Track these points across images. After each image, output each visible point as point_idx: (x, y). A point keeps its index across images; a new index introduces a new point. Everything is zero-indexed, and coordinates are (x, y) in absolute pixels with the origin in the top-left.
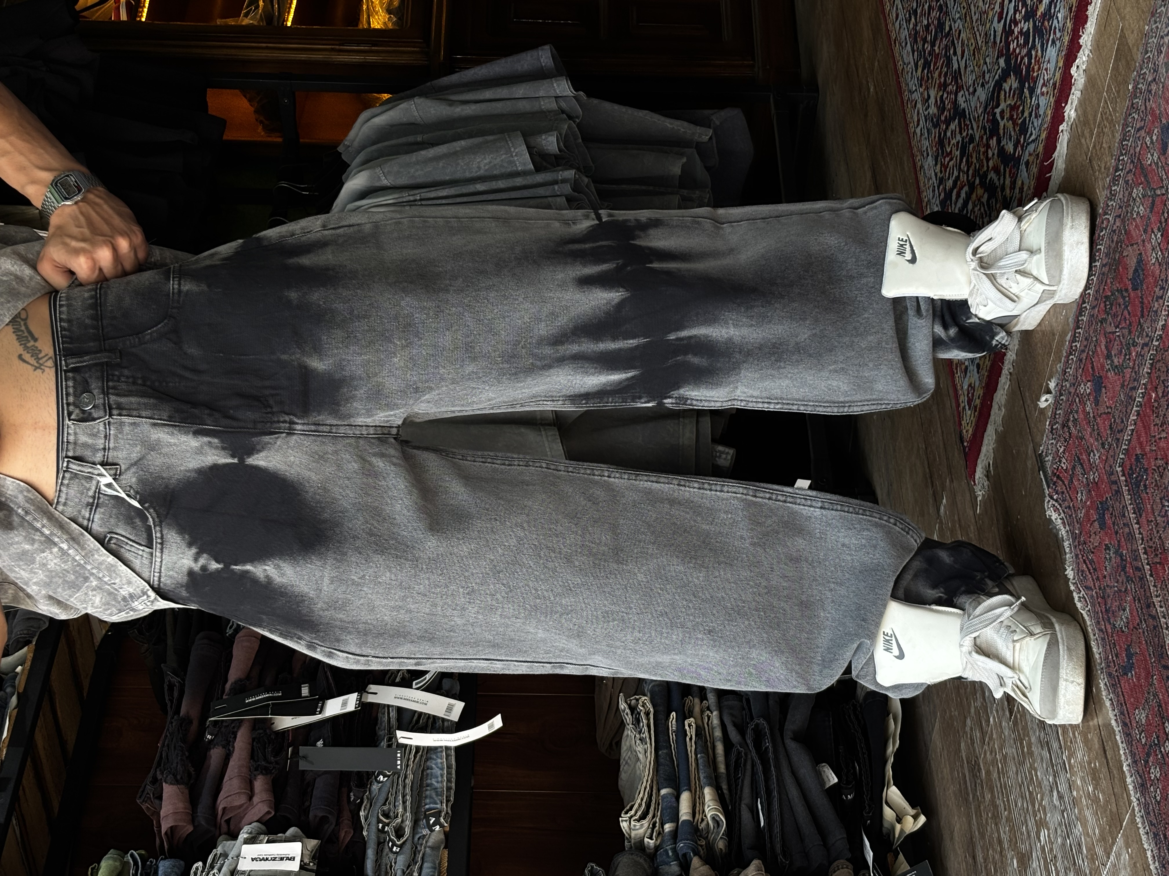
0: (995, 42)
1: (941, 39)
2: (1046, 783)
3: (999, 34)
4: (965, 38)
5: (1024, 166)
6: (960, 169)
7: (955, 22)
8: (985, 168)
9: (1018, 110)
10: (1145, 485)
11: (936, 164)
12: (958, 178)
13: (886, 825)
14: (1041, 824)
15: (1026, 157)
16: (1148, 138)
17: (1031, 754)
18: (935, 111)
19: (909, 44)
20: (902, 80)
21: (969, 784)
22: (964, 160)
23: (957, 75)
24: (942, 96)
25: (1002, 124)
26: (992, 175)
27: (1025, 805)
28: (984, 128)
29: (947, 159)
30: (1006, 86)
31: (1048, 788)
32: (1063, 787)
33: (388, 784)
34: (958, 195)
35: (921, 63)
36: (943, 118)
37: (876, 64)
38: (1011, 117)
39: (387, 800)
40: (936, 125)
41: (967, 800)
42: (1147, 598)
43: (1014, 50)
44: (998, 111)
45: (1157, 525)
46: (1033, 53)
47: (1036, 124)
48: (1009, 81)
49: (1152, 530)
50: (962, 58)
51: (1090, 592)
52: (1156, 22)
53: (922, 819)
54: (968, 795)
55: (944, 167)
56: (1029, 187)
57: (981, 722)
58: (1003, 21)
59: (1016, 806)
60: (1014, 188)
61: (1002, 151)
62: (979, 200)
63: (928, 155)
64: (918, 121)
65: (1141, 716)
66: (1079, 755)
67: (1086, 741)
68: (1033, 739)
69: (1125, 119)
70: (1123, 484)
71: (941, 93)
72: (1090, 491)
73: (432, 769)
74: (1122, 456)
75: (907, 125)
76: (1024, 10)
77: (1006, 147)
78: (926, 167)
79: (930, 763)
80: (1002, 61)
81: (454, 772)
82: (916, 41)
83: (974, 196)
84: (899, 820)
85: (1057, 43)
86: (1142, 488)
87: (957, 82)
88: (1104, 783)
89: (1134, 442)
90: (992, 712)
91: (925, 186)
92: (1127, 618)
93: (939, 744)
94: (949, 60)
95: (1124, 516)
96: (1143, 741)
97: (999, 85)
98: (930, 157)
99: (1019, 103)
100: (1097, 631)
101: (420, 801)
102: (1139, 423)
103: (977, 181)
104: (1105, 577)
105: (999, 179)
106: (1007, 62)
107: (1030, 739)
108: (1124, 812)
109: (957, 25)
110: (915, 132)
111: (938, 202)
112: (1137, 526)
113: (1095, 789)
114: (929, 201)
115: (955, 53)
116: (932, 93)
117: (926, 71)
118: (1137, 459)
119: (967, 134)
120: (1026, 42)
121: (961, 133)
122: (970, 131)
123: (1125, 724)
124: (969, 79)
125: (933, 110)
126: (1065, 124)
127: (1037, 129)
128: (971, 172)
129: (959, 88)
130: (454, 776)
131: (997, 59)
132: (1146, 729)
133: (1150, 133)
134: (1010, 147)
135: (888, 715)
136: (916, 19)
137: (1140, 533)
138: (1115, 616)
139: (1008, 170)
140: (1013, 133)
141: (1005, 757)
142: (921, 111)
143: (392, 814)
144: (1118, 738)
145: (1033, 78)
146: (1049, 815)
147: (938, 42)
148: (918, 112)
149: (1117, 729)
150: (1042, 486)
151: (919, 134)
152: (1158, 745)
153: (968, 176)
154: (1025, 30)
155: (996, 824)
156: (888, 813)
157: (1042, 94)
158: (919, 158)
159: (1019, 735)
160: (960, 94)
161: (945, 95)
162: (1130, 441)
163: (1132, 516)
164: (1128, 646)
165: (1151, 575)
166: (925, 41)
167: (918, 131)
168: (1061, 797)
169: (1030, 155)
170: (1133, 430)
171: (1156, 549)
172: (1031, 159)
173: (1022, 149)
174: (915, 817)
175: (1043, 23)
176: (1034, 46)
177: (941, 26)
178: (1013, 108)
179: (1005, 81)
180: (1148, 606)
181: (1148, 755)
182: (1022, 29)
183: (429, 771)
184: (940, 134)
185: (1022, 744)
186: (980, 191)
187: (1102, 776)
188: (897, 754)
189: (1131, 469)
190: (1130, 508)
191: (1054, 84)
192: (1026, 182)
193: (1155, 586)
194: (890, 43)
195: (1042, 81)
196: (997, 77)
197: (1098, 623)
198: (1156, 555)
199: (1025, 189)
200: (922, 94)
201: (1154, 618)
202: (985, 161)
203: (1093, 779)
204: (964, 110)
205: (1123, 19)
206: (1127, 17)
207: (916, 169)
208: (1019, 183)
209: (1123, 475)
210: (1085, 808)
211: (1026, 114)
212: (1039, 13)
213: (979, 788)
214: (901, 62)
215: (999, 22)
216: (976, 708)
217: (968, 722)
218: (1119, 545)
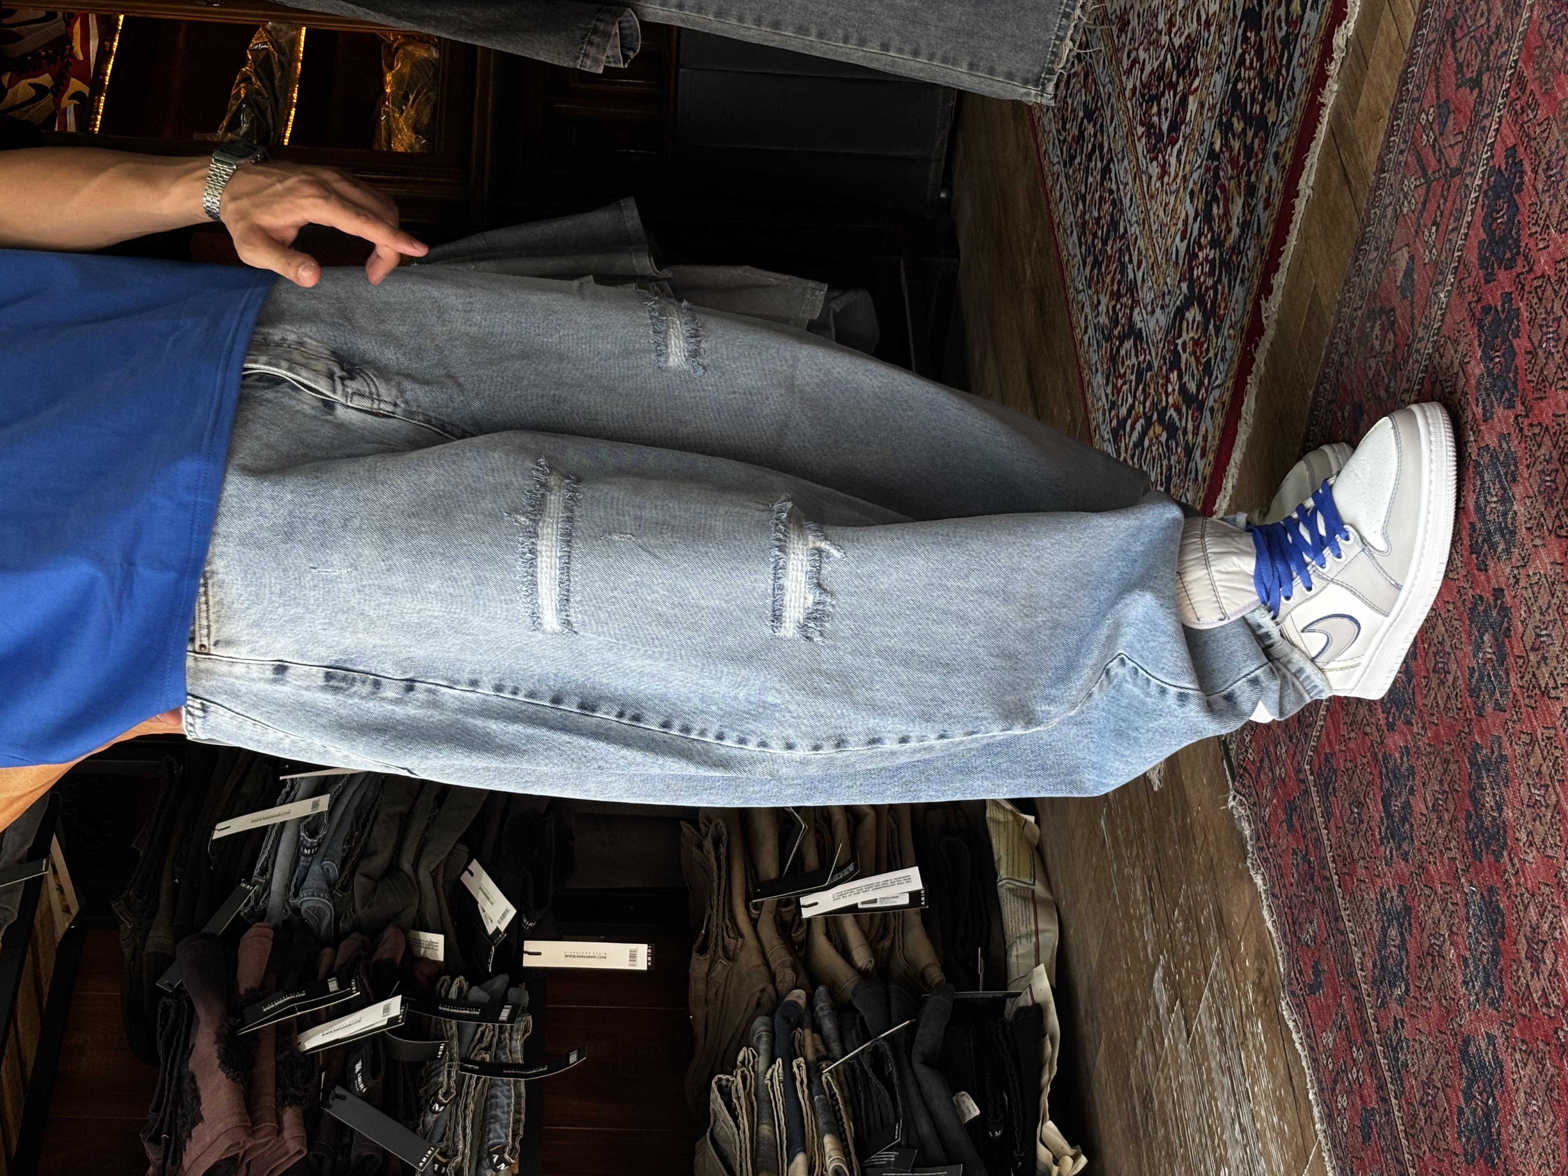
0: (1177, 262)
1: (1115, 240)
2: (1227, 1114)
3: (1182, 254)
4: (1142, 248)
5: (1208, 413)
6: (1135, 398)
7: (1131, 226)
8: (1164, 404)
9: (1202, 347)
10: (1334, 788)
11: (1107, 384)
12: (1132, 407)
13: (1040, 1167)
14: (1221, 1162)
15: (1210, 403)
16: (1339, 414)
17: (1211, 1081)
18: (1107, 321)
19: (1075, 234)
20: (1066, 273)
21: (1139, 1118)
22: (1141, 387)
23: (1133, 288)
24: (1114, 307)
25: (1184, 357)
26: (1172, 412)
27: (1204, 1141)
28: (1165, 358)
29: (1120, 382)
30: (1189, 315)
31: (1229, 1120)
32: (1246, 1120)
33: (446, 1116)
34: (1133, 428)
35: (1089, 260)
36: (1116, 332)
37: (1035, 244)
38: (1194, 353)
39: (444, 1135)
40: (1108, 338)
41: (1137, 1137)
42: (1335, 911)
43: (1199, 278)
44: (1179, 342)
45: (1346, 832)
46: (1219, 287)
47: (1221, 368)
48: (1192, 312)
49: (1340, 837)
50: (1139, 268)
51: (1276, 901)
52: (1349, 292)
53: (1083, 1161)
54: (1138, 1130)
55: (1117, 390)
56: (1214, 437)
57: (1154, 1045)
58: (1186, 242)
59: (1193, 1141)
60: (1197, 434)
61: (1183, 388)
62: (1157, 438)
63: (1097, 371)
64: (1086, 327)
65: (1328, 1039)
66: (1264, 1082)
67: (1271, 1067)
68: (1213, 1065)
69: (1317, 388)
70: (1311, 784)
71: (1114, 303)
72: (1275, 788)
73: (497, 1097)
74: (1310, 753)
75: (1072, 329)
76: (1209, 235)
77: (1188, 385)
78: (1095, 384)
79: (1092, 1094)
80: (1184, 286)
81: (523, 1101)
82: (1084, 233)
83: (1151, 432)
84: (1056, 1161)
85: (1246, 285)
86: (1331, 790)
87: (1132, 296)
88: (1289, 1114)
89: (1324, 738)
90: (1166, 1033)
91: (1093, 406)
92: (1314, 932)
93: (1104, 1071)
94: (1123, 270)
95: (1312, 819)
96: (1330, 1067)
97: (1180, 313)
98: (1099, 374)
99: (1202, 339)
100: (1283, 945)
101: (483, 1137)
102: (1329, 719)
103: (1155, 416)
104: (1292, 885)
105: (1180, 420)
106: (1191, 288)
107: (1209, 1065)
108: (1311, 1146)
109: (1133, 229)
110: (1082, 341)
111: (1109, 429)
112: (1325, 831)
113: (1280, 1119)
114: (1098, 425)
115: (1131, 261)
116: (1104, 300)
117: (1096, 271)
118: (1326, 759)
119: (1145, 360)
120: (1212, 273)
121: (1137, 356)
122: (1148, 357)
123: (1311, 1049)
124: (1146, 295)
125: (1103, 319)
126: (1253, 376)
127: (1224, 374)
128: (1148, 404)
129: (1136, 303)
130: (523, 1106)
131: (1179, 282)
132: (1333, 1054)
133: (1341, 408)
134: (1192, 387)
135: (1044, 1035)
136: (1084, 206)
137: (1328, 839)
138: (1301, 929)
139: (1190, 412)
140: (1196, 372)
141: (1181, 1086)
142: (1089, 317)
143: (450, 1153)
144: (1304, 1063)
145: (1219, 316)
146: (1230, 1151)
147: (1110, 243)
148: (1086, 317)
149: (1302, 1054)
150: (1225, 776)
151: (1086, 343)
152: (1346, 1072)
153: (1144, 408)
154: (1211, 257)
155: (1171, 1165)
156: (1043, 1154)
157: (1229, 336)
158: (1086, 372)
159: (1198, 1059)
160: (1137, 310)
161: (1119, 306)
162: (1319, 737)
163: (1321, 820)
164: (1316, 963)
165: (1339, 886)
166: (1095, 235)
167: (1086, 339)
168: (1243, 1130)
169: (1215, 401)
170: (1322, 727)
171: (1345, 859)
172: (1216, 407)
173: (1207, 390)
174: (1075, 1158)
175: (1231, 257)
176: (1219, 280)
177: (1114, 224)
178: (1197, 343)
179: (1188, 310)
180: (1337, 920)
181: (1335, 1082)
182: (1207, 256)
183: (493, 1101)
184: (1112, 349)
185: (1200, 1069)
186: (1158, 429)
187: (1287, 1105)
188: (1054, 1084)
189: (1320, 768)
190: (1318, 810)
191: (1242, 328)
192: (1211, 429)
193: (1343, 898)
194: (1051, 227)
195: (1228, 323)
196: (1178, 303)
197: (1285, 935)
198: (1345, 865)
199: (1210, 438)
200: (1091, 297)
201: (1342, 933)
202: (1164, 396)
203: (1278, 1109)
204: (1140, 330)
205: (1316, 275)
206: (1321, 275)
207: (1083, 386)
208: (1202, 430)
209: (1312, 774)
210: (1269, 1142)
211: (1211, 354)
212: (1227, 245)
213: (1151, 1122)
214: (1065, 252)
215: (1182, 240)
216: (1148, 1027)
217: (1140, 1043)
218: (1307, 850)
